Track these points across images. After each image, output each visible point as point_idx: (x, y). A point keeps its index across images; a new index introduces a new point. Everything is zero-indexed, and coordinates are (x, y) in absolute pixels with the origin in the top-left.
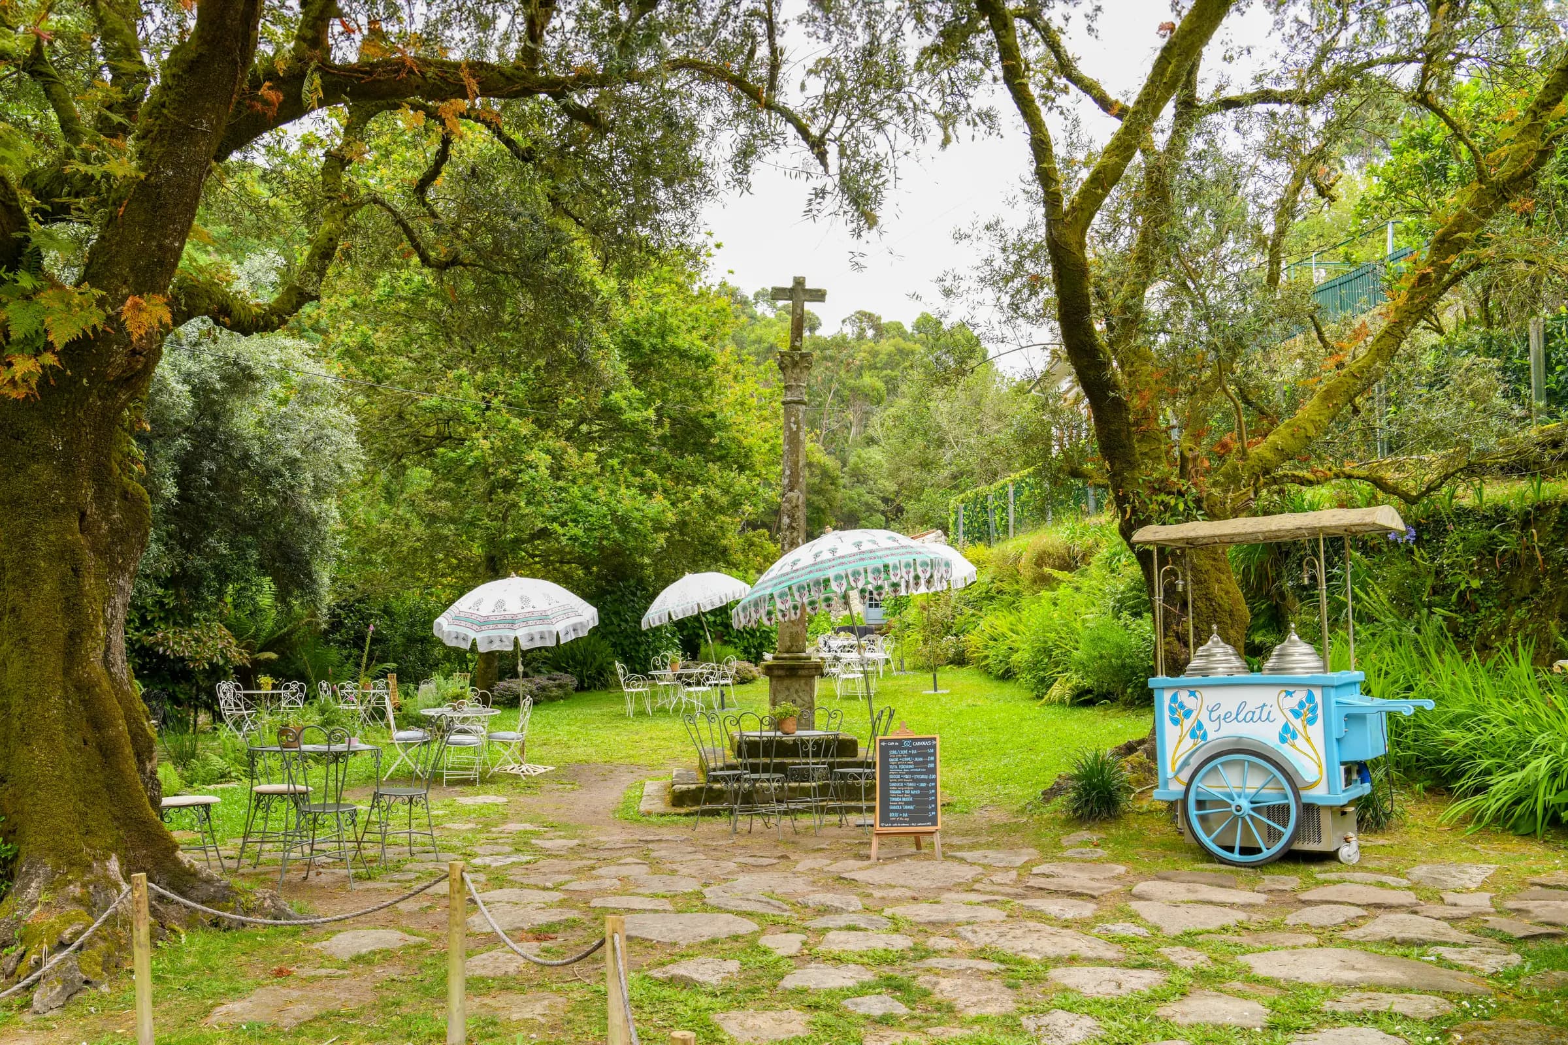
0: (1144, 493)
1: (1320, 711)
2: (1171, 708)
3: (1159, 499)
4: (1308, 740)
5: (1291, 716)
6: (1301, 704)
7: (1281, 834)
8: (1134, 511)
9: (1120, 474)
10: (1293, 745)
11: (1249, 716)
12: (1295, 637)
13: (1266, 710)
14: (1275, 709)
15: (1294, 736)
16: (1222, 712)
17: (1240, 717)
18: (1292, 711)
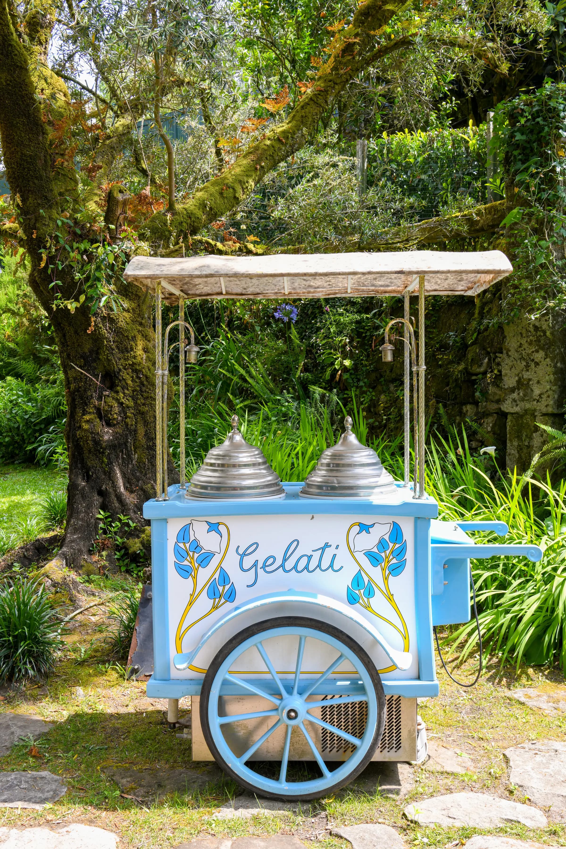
0: (63, 237)
1: (409, 555)
2: (177, 551)
3: (82, 247)
4: (390, 597)
5: (365, 562)
6: (382, 544)
7: (354, 748)
8: (51, 260)
9: (35, 211)
10: (368, 607)
11: (303, 562)
12: (352, 438)
13: (329, 553)
14: (343, 553)
15: (370, 593)
16: (260, 556)
17: (289, 565)
18: (369, 555)
